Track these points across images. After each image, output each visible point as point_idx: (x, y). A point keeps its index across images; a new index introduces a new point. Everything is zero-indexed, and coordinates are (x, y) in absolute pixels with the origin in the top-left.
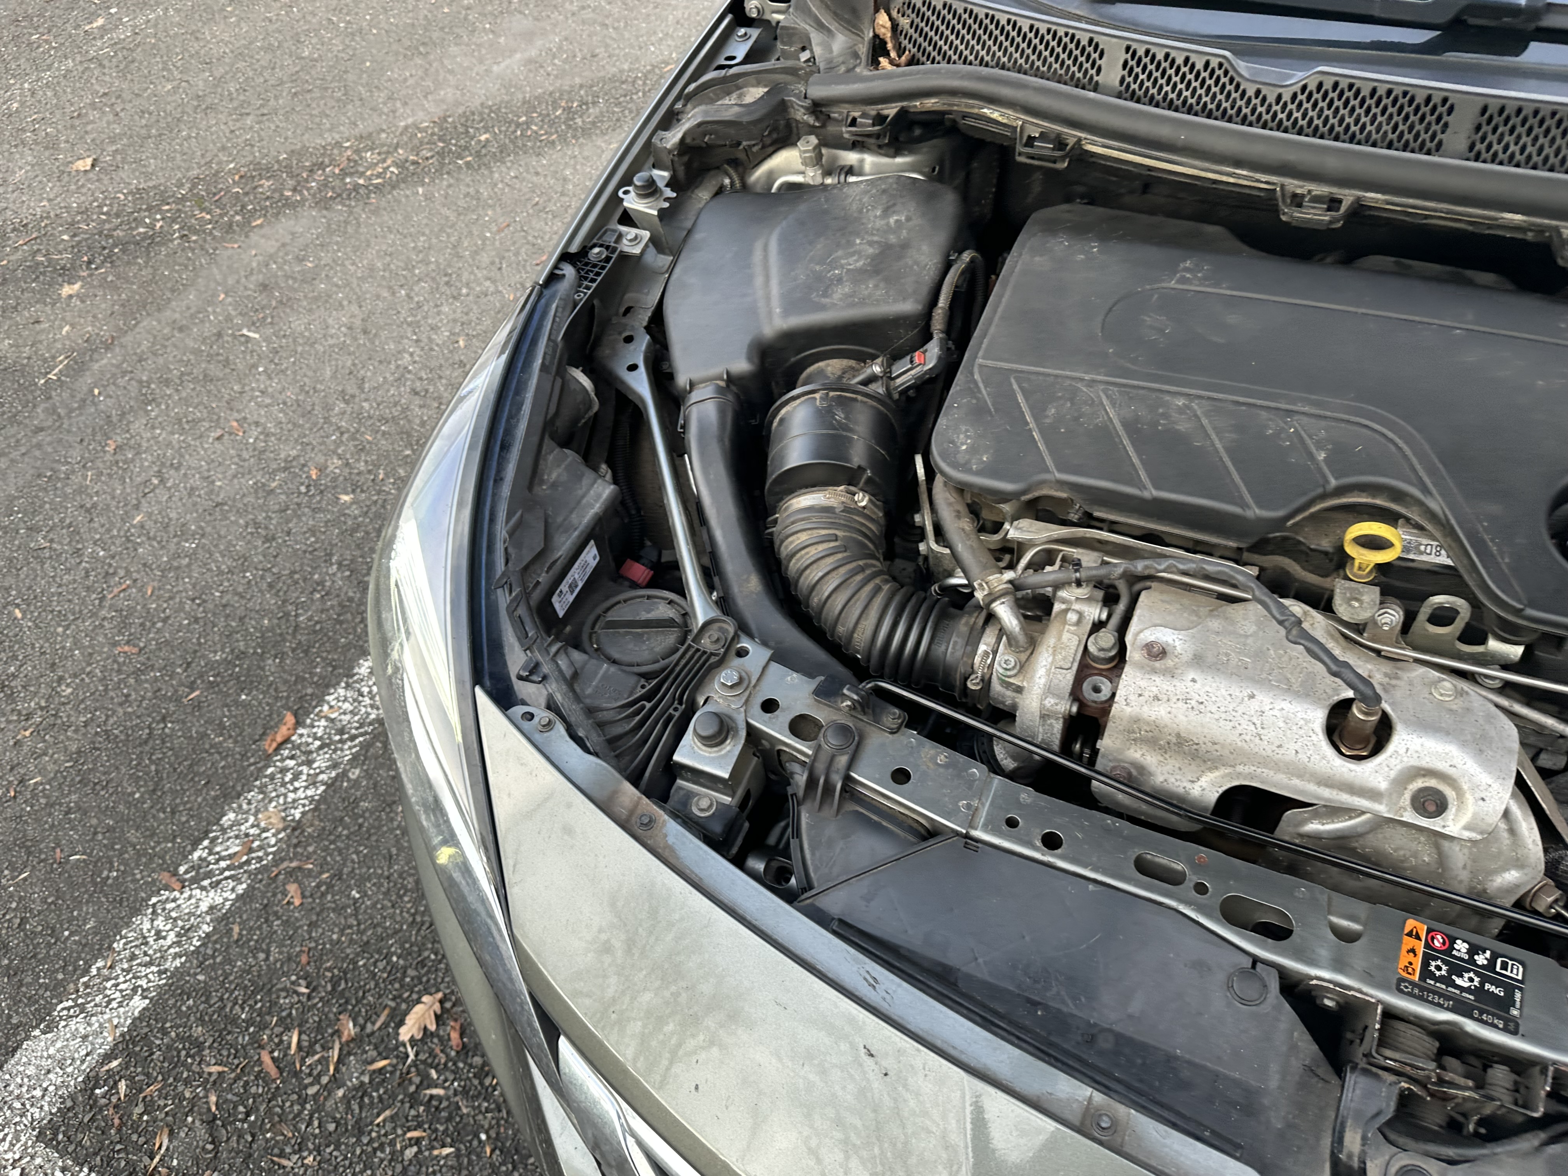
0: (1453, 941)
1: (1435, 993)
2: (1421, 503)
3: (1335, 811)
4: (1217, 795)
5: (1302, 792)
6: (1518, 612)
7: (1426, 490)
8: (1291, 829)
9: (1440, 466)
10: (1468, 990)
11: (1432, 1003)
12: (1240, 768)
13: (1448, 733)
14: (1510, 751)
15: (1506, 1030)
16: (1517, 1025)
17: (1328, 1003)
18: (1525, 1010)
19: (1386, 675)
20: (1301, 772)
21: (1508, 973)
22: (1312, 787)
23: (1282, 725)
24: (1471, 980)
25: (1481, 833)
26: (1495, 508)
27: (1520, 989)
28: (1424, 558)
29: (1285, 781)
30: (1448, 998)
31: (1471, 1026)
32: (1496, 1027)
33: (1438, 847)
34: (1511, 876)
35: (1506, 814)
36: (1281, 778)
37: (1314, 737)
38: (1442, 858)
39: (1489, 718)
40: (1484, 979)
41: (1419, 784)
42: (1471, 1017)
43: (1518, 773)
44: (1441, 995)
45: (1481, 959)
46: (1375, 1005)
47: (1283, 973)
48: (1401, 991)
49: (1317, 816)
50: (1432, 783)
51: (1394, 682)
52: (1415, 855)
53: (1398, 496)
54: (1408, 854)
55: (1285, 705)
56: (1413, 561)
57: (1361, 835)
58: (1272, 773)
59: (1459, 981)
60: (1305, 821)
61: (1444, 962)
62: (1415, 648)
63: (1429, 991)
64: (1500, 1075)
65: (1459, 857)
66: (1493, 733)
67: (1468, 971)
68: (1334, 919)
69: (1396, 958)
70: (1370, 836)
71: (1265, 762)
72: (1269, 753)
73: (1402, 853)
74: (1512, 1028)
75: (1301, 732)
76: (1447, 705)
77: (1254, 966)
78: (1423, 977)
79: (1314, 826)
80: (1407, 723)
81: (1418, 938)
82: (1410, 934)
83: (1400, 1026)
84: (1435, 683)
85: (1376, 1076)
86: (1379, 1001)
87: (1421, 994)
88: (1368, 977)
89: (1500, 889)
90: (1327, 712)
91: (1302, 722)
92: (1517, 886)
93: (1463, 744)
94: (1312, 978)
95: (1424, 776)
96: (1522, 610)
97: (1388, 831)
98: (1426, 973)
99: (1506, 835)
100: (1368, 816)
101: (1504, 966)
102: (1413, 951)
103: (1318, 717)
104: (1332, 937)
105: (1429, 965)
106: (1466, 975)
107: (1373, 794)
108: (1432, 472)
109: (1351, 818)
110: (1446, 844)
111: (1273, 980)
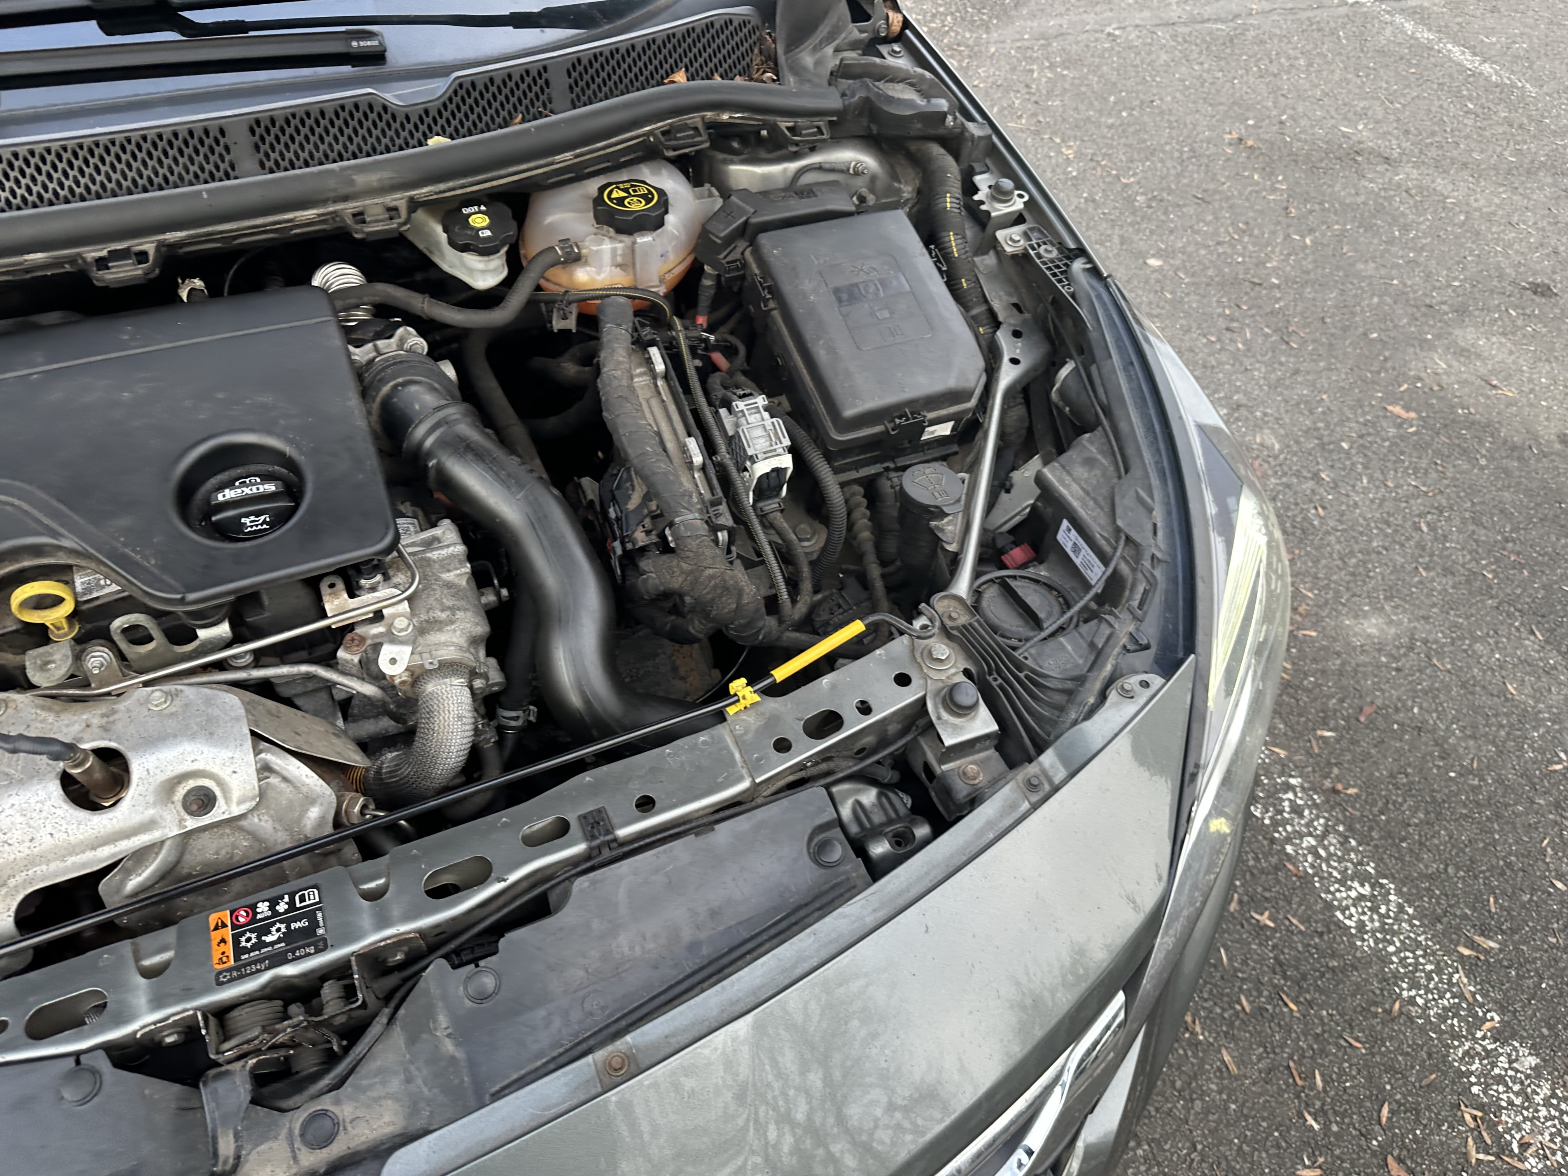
0: (254, 907)
1: (249, 964)
2: (60, 548)
3: (141, 856)
4: (11, 920)
5: (84, 865)
6: (182, 601)
7: (55, 534)
8: (116, 898)
9: (62, 507)
10: (279, 941)
11: (252, 973)
12: (12, 882)
13: (175, 736)
14: (237, 719)
15: (318, 951)
16: (325, 940)
17: (169, 1040)
18: (328, 924)
19: (103, 716)
20: (74, 849)
21: (308, 902)
22: (89, 855)
23: (21, 819)
24: (278, 930)
25: (253, 799)
26: (124, 522)
27: (320, 909)
28: (107, 590)
29: (61, 865)
30: (261, 961)
31: (289, 970)
32: (310, 954)
33: (241, 829)
34: (314, 813)
35: (265, 769)
36: (54, 866)
37: (59, 812)
38: (253, 835)
39: (208, 701)
40: (288, 922)
41: (181, 791)
42: (286, 962)
43: (253, 733)
44: (255, 962)
45: (282, 907)
46: (195, 1015)
47: (108, 1048)
48: (220, 984)
49: (128, 873)
50: (192, 784)
51: (111, 719)
52: (234, 846)
53: (37, 551)
54: (229, 849)
55: (15, 800)
56: (97, 598)
57: (178, 862)
58: (44, 867)
59: (269, 939)
60: (123, 882)
61: (251, 931)
63: (245, 966)
64: (330, 991)
65: (263, 824)
66: (217, 712)
67: (274, 924)
68: (147, 963)
69: (209, 957)
70: (187, 857)
71: (31, 861)
72: (27, 852)
73: (223, 852)
74: (322, 946)
75: (44, 814)
76: (167, 712)
77: (78, 1062)
78: (237, 958)
79: (133, 883)
80: (135, 748)
81: (224, 925)
82: (216, 928)
83: (235, 1013)
84: (148, 700)
85: (227, 1073)
86: (196, 1009)
87: (240, 973)
88: (188, 993)
89: (314, 829)
90: (58, 782)
91: (39, 805)
92: (323, 818)
93: (193, 737)
94: (135, 1032)
95: (179, 783)
96: (183, 599)
97: (197, 844)
98: (239, 951)
99: (283, 785)
100: (168, 843)
101: (302, 899)
102: (223, 941)
103: (55, 788)
104: (142, 981)
105: (240, 942)
106: (273, 929)
107: (148, 826)
108: (54, 515)
109: (157, 854)
110: (244, 823)
111: (103, 1063)
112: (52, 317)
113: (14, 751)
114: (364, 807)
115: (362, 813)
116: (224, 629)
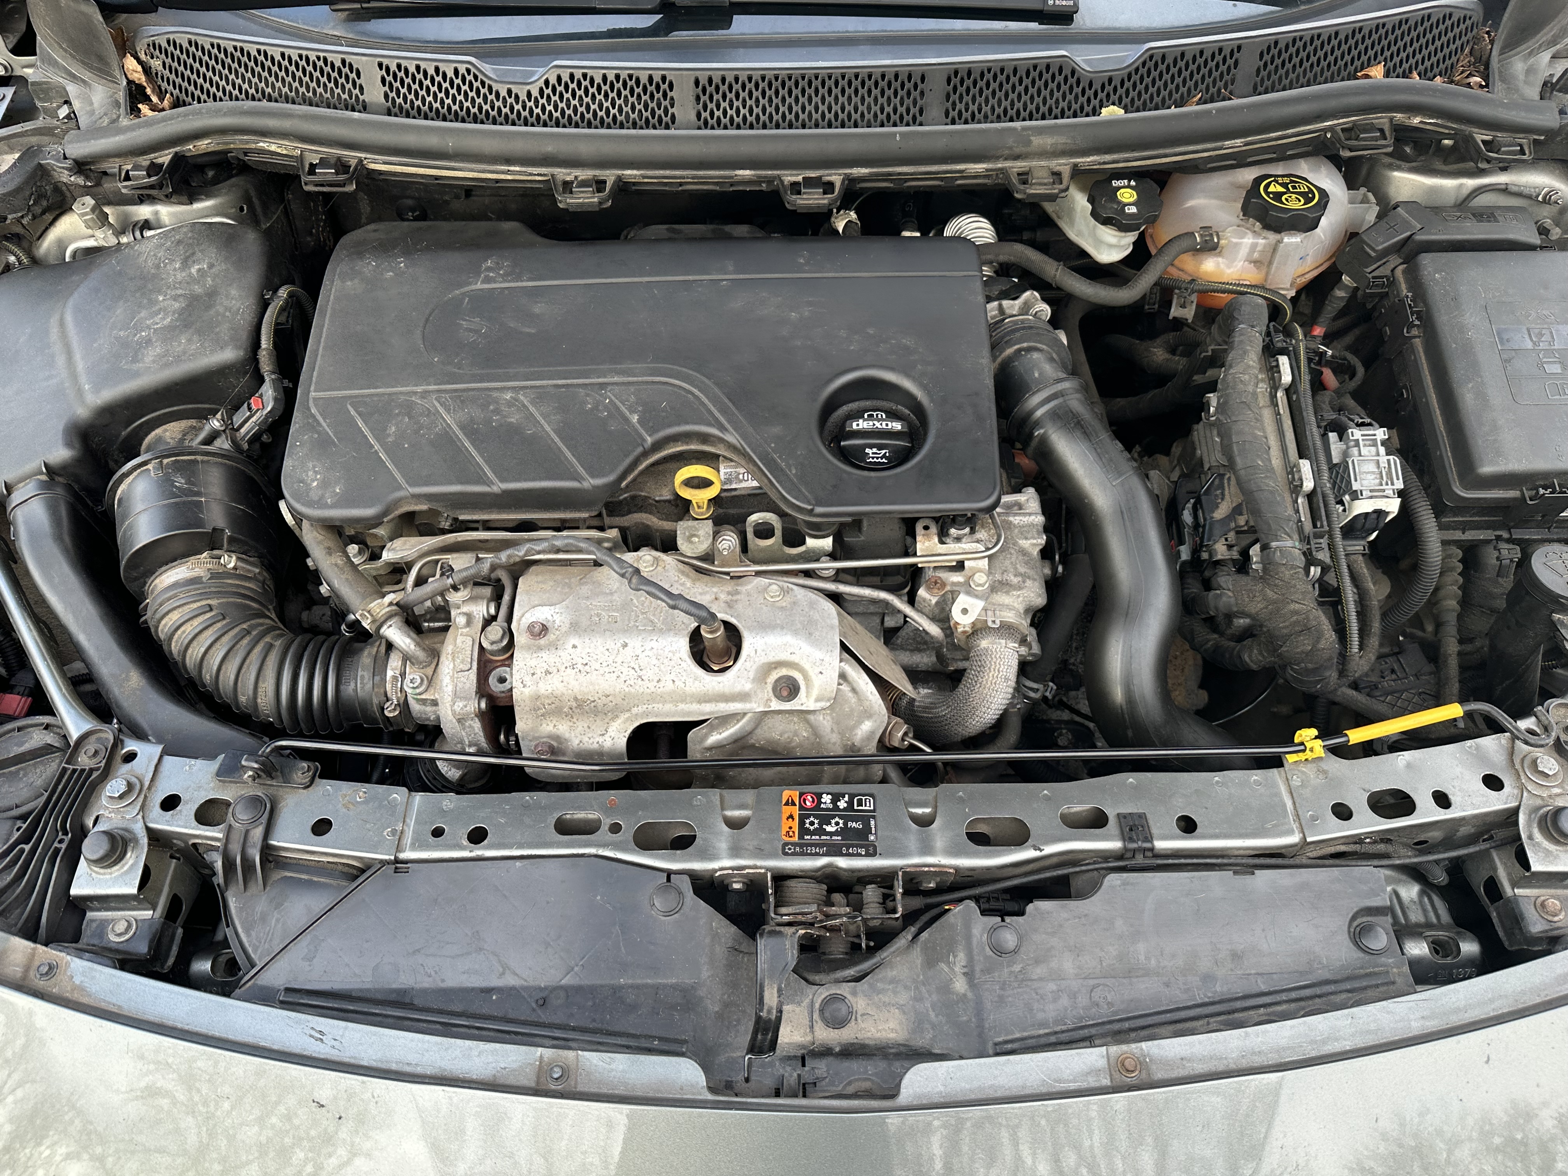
0: (819, 796)
1: (811, 845)
2: (722, 440)
3: (725, 719)
4: (625, 740)
5: (689, 713)
6: (810, 512)
7: (722, 428)
8: (698, 747)
9: (730, 405)
10: (836, 833)
11: (811, 854)
12: (635, 710)
13: (782, 628)
14: (832, 627)
15: (868, 855)
16: (875, 847)
17: (736, 886)
18: (879, 833)
19: (729, 593)
20: (684, 698)
21: (863, 808)
22: (695, 707)
23: (655, 661)
24: (837, 824)
25: (829, 700)
26: (776, 430)
27: (874, 817)
28: (744, 485)
29: (673, 708)
30: (821, 846)
31: (842, 863)
32: (860, 855)
33: (808, 722)
34: (867, 726)
35: (843, 676)
36: (669, 707)
37: (683, 664)
38: (815, 731)
39: (812, 605)
40: (846, 819)
41: (775, 676)
42: (841, 855)
43: (842, 643)
44: (816, 845)
45: (842, 804)
46: (765, 874)
47: (693, 876)
48: (785, 854)
49: (713, 728)
50: (784, 672)
51: (735, 598)
52: (796, 734)
53: (705, 438)
54: (791, 735)
55: (654, 644)
56: (735, 489)
57: (751, 733)
58: (660, 706)
59: (829, 829)
60: (706, 736)
61: (815, 816)
62: (755, 562)
63: (807, 845)
64: (871, 893)
65: (825, 723)
66: (816, 616)
67: (834, 817)
68: (729, 813)
69: (779, 827)
70: (759, 731)
71: (653, 698)
72: (653, 689)
73: (786, 736)
74: (872, 853)
75: (672, 663)
76: (778, 604)
77: (669, 879)
78: (801, 837)
79: (714, 738)
80: (750, 629)
81: (793, 804)
82: (787, 804)
83: (792, 883)
84: (765, 589)
85: (780, 932)
86: (768, 869)
87: (802, 850)
88: (760, 852)
89: (863, 740)
90: (688, 639)
91: (671, 655)
92: (873, 733)
93: (796, 633)
94: (716, 871)
95: (776, 668)
96: (812, 510)
97: (770, 722)
98: (803, 831)
99: (850, 695)
100: (749, 715)
101: (860, 803)
102: (791, 817)
103: (683, 645)
104: (726, 829)
105: (805, 823)
106: (833, 821)
107: (743, 697)
108: (724, 411)
109: (738, 721)
110: (811, 717)
111: (686, 885)
112: (742, 230)
113: (674, 607)
114: (906, 734)
115: (903, 740)
116: (827, 543)
